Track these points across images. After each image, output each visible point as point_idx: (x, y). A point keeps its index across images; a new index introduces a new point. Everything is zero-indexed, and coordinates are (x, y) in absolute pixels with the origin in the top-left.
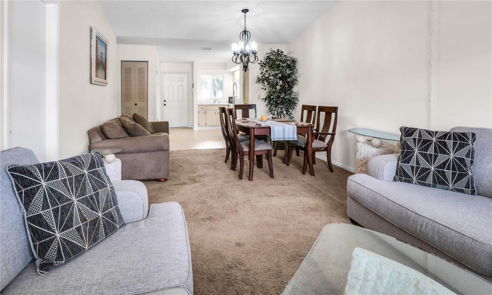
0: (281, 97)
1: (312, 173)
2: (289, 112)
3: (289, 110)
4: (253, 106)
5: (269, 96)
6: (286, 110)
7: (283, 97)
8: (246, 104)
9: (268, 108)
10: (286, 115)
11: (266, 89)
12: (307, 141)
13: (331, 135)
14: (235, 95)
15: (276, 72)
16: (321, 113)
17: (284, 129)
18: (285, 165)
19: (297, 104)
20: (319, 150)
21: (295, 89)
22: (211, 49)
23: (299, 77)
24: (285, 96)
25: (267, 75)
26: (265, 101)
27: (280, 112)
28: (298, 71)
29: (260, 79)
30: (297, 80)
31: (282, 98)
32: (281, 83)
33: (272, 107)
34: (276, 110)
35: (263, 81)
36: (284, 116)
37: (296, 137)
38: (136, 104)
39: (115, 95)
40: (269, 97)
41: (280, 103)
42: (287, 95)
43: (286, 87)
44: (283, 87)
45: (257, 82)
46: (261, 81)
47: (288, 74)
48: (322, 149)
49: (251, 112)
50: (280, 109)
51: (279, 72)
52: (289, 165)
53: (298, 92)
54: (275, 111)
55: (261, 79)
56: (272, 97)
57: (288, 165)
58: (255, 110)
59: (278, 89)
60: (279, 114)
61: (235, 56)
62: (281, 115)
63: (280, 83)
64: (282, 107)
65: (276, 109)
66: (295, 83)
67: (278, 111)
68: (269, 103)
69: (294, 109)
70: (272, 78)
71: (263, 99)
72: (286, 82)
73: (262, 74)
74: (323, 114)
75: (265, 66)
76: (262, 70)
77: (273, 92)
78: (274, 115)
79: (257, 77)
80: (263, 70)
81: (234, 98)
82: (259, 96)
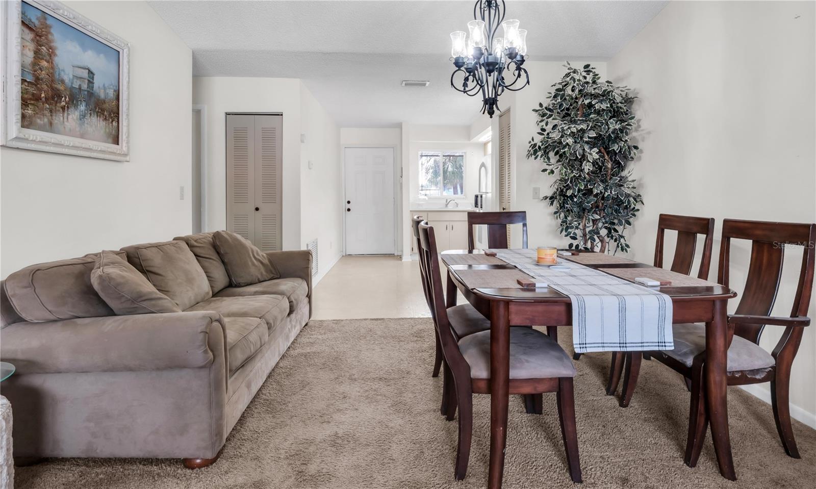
0: (595, 191)
1: (725, 468)
2: (616, 231)
3: (616, 227)
4: (520, 216)
5: (562, 191)
6: (606, 228)
7: (601, 192)
8: (504, 209)
9: (560, 221)
10: (607, 239)
11: (552, 172)
12: (703, 342)
13: (784, 328)
14: (483, 190)
15: (582, 126)
16: (734, 241)
17: (622, 310)
18: (613, 401)
19: (638, 210)
20: (746, 377)
21: (633, 171)
22: (424, 85)
23: (643, 141)
24: (606, 189)
25: (556, 135)
26: (552, 204)
27: (590, 232)
28: (640, 123)
29: (537, 147)
30: (640, 147)
31: (597, 195)
32: (594, 154)
33: (569, 218)
34: (581, 227)
35: (546, 153)
36: (602, 241)
37: (669, 337)
38: (257, 209)
39: (182, 189)
40: (562, 193)
41: (592, 208)
42: (611, 189)
43: (606, 167)
44: (600, 168)
45: (528, 156)
46: (539, 153)
47: (612, 133)
48: (758, 377)
49: (514, 230)
50: (591, 224)
51: (588, 126)
52: (626, 406)
53: (641, 179)
54: (577, 228)
55: (539, 147)
56: (569, 193)
57: (623, 402)
58: (525, 225)
59: (587, 171)
60: (588, 237)
61: (459, 70)
62: (595, 241)
63: (591, 154)
64: (596, 220)
65: (579, 224)
66: (632, 158)
67: (584, 229)
68: (562, 207)
69: (629, 224)
70: (570, 141)
71: (546, 198)
72: (608, 153)
73: (543, 134)
74: (742, 248)
75: (551, 116)
76: (543, 126)
77: (572, 178)
78: (574, 238)
79: (530, 142)
80: (547, 124)
81: (481, 197)
82: (536, 191)
